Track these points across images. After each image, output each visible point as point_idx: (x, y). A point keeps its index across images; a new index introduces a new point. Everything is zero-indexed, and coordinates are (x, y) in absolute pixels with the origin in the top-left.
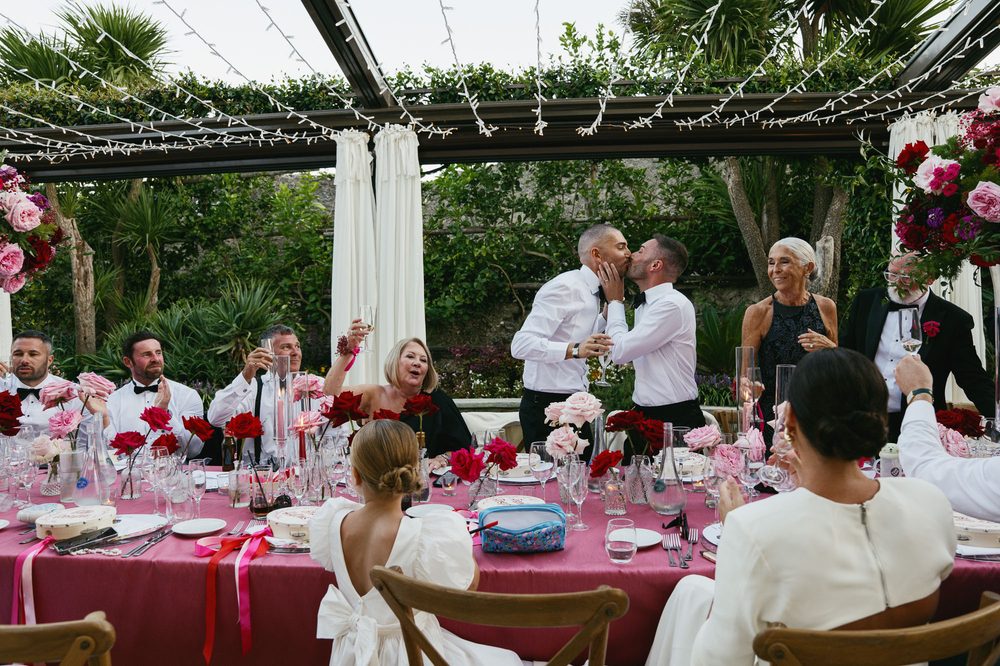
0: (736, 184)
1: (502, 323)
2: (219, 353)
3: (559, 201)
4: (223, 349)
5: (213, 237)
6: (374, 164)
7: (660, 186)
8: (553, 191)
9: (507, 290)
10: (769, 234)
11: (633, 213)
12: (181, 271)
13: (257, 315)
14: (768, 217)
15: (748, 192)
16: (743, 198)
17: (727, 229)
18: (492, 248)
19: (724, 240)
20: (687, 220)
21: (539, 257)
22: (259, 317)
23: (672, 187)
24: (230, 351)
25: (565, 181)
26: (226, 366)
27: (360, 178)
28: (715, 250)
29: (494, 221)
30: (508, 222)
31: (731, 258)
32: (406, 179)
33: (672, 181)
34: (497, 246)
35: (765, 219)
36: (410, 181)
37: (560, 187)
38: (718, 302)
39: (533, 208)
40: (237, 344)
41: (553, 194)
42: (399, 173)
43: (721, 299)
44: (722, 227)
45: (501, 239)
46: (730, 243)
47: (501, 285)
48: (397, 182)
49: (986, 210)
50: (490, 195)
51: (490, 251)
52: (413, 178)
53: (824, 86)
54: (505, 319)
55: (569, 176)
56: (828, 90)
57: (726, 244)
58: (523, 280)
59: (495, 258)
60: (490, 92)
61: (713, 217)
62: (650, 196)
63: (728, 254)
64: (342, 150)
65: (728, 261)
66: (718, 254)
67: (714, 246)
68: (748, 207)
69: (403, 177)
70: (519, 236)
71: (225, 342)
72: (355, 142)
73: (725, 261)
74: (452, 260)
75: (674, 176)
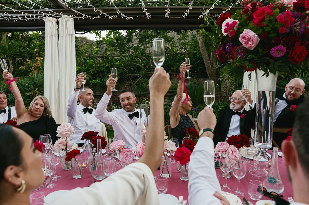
0: (202, 42)
1: (126, 87)
2: (27, 95)
3: (145, 47)
4: (29, 94)
5: (32, 56)
6: (58, 29)
7: (179, 43)
8: (143, 43)
9: (127, 76)
10: (212, 60)
11: (170, 51)
12: (22, 67)
13: (40, 82)
14: (212, 54)
15: (206, 45)
16: (204, 47)
17: (200, 58)
18: (122, 62)
19: (199, 61)
20: (187, 54)
21: (138, 65)
22: (41, 83)
23: (183, 43)
24: (31, 94)
25: (147, 40)
26: (30, 100)
27: (53, 35)
28: (196, 64)
29: (124, 53)
30: (128, 53)
31: (201, 67)
32: (69, 36)
33: (183, 41)
34: (124, 61)
35: (211, 54)
36: (71, 36)
37: (146, 42)
38: (197, 82)
39: (136, 49)
40: (34, 92)
41: (143, 44)
42: (67, 33)
43: (198, 81)
44: (198, 57)
45: (126, 59)
46: (201, 62)
47: (124, 74)
48: (66, 36)
49: (247, 43)
50: (122, 44)
51: (121, 63)
52: (72, 35)
53: (223, 4)
54: (127, 86)
55: (149, 38)
56: (225, 6)
57: (199, 63)
58: (132, 73)
59: (123, 65)
60: (102, 4)
61: (195, 53)
62: (176, 46)
63: (200, 66)
64: (47, 24)
65: (200, 68)
66: (197, 66)
67: (195, 63)
68: (205, 50)
69: (68, 35)
70: (131, 58)
71: (29, 91)
72: (51, 21)
73: (199, 68)
74: (109, 66)
75: (183, 39)
